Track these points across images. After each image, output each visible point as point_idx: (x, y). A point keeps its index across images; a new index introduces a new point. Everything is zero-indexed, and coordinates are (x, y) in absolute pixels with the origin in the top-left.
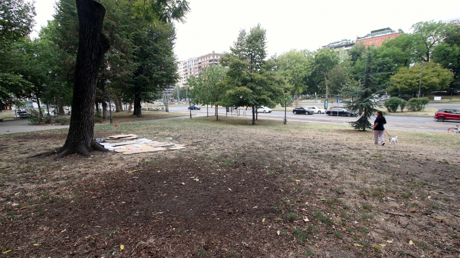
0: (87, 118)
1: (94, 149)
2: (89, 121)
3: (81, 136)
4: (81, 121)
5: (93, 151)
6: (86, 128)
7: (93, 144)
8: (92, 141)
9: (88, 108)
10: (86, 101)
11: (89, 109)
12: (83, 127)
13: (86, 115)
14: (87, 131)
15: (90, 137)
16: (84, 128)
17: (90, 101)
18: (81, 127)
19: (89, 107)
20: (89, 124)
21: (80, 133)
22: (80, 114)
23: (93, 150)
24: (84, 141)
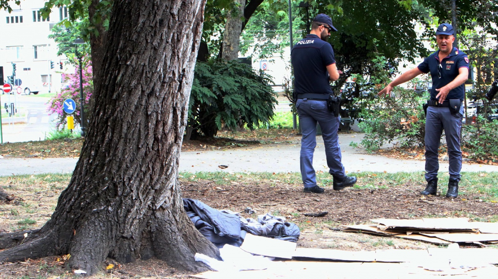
0: (140, 99)
1: (153, 249)
2: (147, 116)
3: (104, 182)
4: (113, 113)
5: (146, 258)
6: (132, 147)
7: (154, 226)
8: (152, 210)
9: (149, 53)
10: (141, 20)
11: (153, 60)
12: (115, 139)
13: (136, 87)
14: (132, 162)
15: (146, 192)
16: (121, 147)
17: (161, 21)
18: (111, 140)
19: (155, 49)
20: (147, 127)
21: (103, 166)
22: (116, 77)
23: (149, 253)
24: (108, 203)
